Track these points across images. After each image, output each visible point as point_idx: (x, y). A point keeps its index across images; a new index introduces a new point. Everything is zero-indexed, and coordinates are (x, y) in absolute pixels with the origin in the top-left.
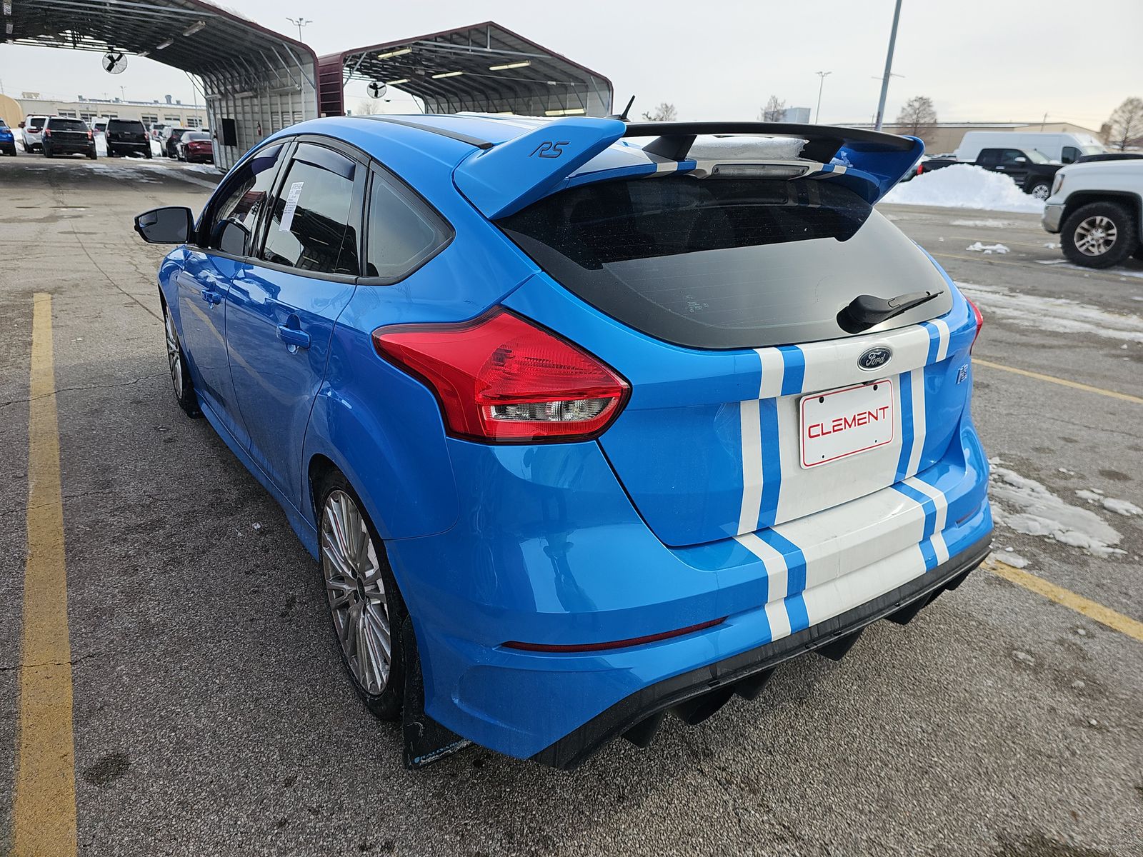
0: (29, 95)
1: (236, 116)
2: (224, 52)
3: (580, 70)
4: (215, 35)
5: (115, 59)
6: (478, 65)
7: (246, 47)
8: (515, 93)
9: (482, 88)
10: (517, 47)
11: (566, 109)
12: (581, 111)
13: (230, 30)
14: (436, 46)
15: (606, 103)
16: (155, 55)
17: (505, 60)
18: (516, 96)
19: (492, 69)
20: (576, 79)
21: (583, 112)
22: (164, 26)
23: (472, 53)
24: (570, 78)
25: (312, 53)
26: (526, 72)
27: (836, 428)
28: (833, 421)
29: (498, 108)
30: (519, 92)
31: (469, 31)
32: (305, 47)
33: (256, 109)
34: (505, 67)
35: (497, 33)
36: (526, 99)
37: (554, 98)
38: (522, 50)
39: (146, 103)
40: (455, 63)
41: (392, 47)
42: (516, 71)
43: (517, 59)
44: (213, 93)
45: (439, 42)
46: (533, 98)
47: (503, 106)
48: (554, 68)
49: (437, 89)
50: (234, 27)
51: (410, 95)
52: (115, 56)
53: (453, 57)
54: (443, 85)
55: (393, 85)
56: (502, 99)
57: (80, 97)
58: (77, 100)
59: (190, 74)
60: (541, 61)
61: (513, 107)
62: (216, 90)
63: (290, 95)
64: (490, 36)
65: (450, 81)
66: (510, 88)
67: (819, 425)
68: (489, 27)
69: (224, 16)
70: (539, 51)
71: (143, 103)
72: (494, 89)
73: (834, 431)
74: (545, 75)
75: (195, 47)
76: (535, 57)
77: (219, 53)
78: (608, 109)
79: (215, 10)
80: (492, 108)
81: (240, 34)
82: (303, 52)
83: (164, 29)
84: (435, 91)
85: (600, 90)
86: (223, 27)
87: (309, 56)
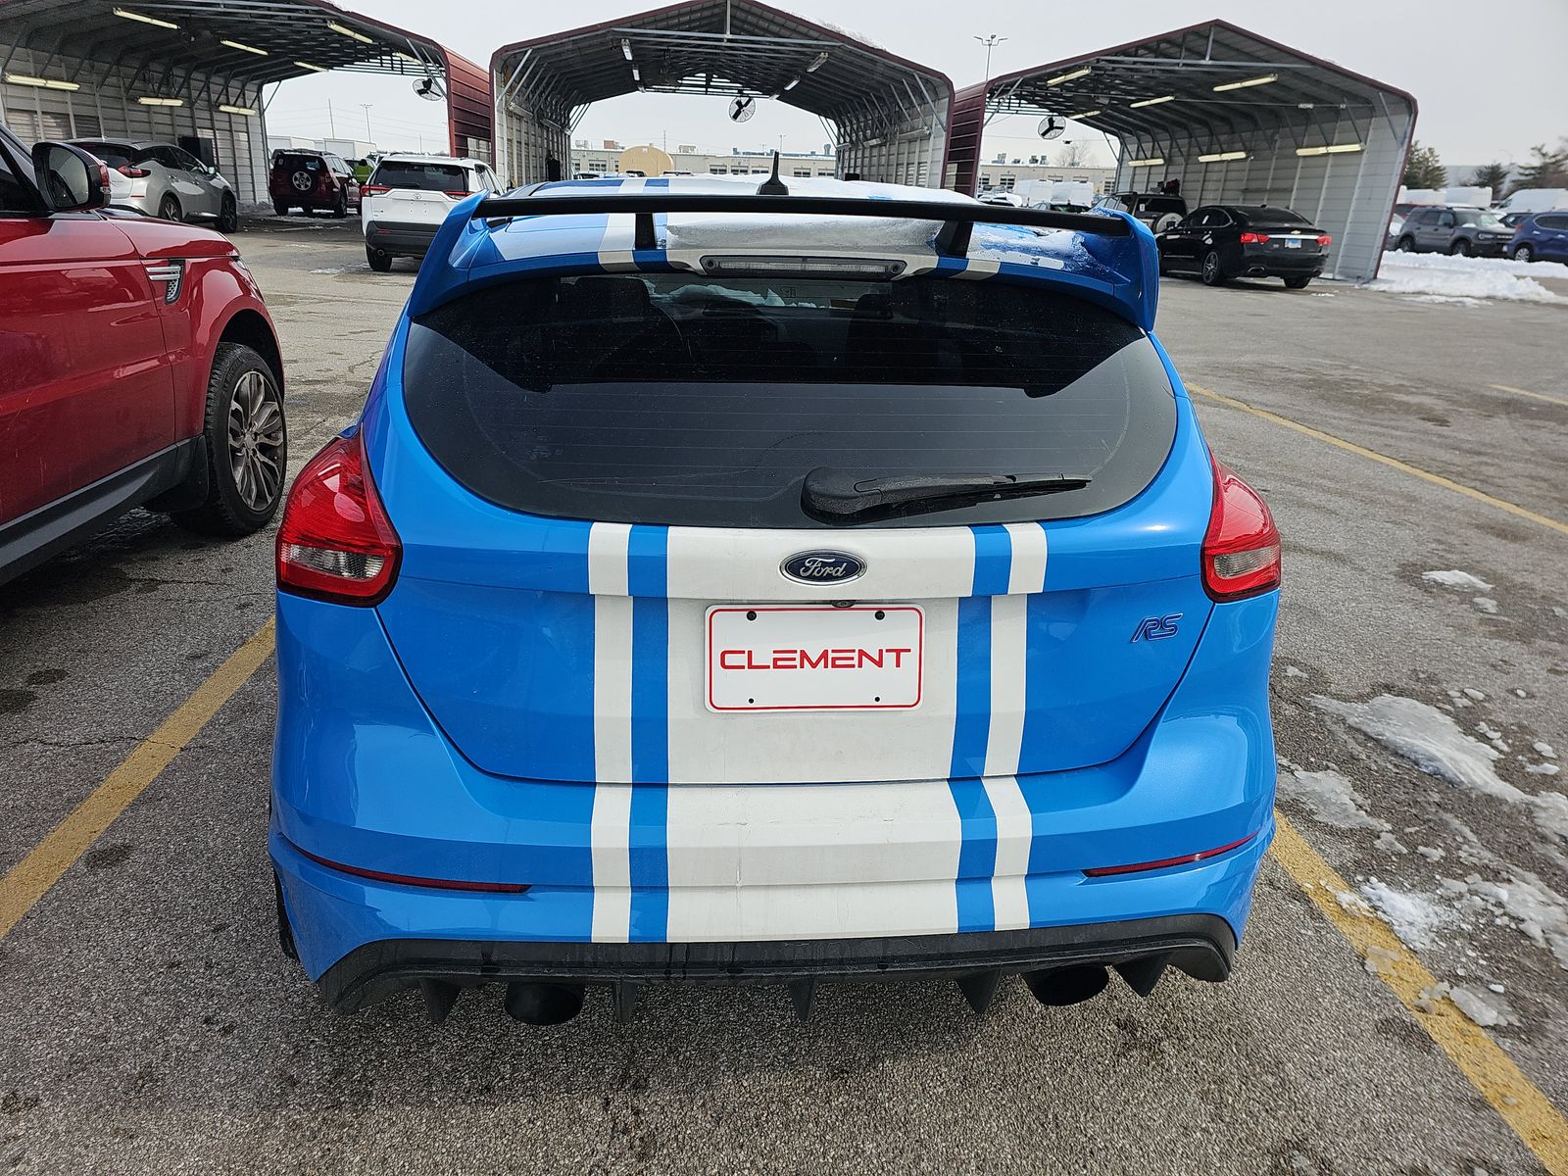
0: (685, 148)
1: (862, 170)
2: (855, 89)
3: (1361, 84)
4: (843, 68)
5: (743, 103)
6: (1199, 86)
7: (878, 82)
8: (1255, 123)
9: (1203, 117)
10: (1258, 54)
11: (1332, 145)
12: (1356, 147)
13: (857, 61)
14: (1135, 63)
15: (1400, 134)
16: (786, 97)
17: (1240, 75)
18: (1256, 126)
19: (1217, 89)
20: (1353, 97)
21: (1359, 149)
22: (791, 62)
23: (1184, 68)
24: (1344, 96)
25: (949, 84)
26: (1272, 91)
27: (779, 663)
28: (775, 652)
29: (1225, 147)
30: (1260, 122)
31: (1184, 37)
32: (942, 76)
33: (883, 160)
34: (1237, 85)
35: (1225, 36)
36: (1269, 132)
37: (1314, 128)
38: (1266, 58)
39: (802, 155)
40: (1167, 84)
41: (1067, 66)
42: (1257, 91)
43: (1257, 72)
44: (845, 142)
45: (1141, 56)
46: (1280, 130)
47: (1233, 143)
48: (1318, 82)
49: (1141, 124)
50: (861, 56)
51: (1101, 132)
52: (744, 100)
53: (1163, 76)
54: (1146, 116)
55: (1076, 120)
56: (1234, 133)
57: (735, 150)
58: (731, 154)
59: (823, 118)
60: (1296, 74)
61: (1247, 144)
62: (848, 139)
63: (919, 141)
64: (1213, 40)
65: (1158, 111)
66: (1248, 116)
67: (743, 652)
68: (1213, 29)
69: (849, 44)
70: (1292, 59)
71: (798, 155)
72: (1223, 119)
73: (776, 666)
74: (1304, 94)
75: (825, 85)
76: (1288, 69)
77: (851, 91)
78: (1402, 144)
79: (838, 37)
80: (1216, 147)
81: (869, 66)
82: (938, 83)
83: (792, 65)
84: (1135, 124)
85: (1392, 114)
86: (851, 58)
87: (945, 88)
